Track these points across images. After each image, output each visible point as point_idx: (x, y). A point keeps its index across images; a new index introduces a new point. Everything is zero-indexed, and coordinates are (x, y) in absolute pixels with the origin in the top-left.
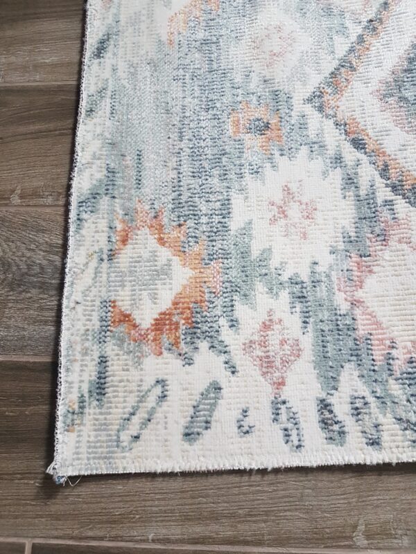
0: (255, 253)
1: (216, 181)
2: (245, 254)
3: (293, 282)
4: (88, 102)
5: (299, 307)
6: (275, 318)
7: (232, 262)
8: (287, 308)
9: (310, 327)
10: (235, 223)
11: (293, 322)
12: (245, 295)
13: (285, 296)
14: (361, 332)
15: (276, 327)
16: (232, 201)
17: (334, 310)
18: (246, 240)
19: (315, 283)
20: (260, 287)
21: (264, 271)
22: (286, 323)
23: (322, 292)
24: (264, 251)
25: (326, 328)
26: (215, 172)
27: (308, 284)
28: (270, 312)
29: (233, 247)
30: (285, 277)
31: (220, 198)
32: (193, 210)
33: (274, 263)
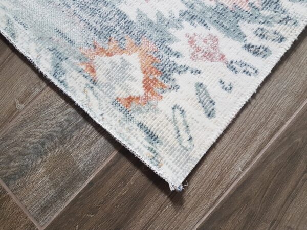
0: (154, 20)
1: (104, 9)
2: (150, 24)
3: (182, 15)
4: (7, 32)
5: (196, 22)
6: (191, 35)
7: (149, 32)
8: (192, 27)
9: (209, 24)
10: (132, 16)
11: (200, 30)
12: (169, 39)
13: (185, 23)
14: (230, 6)
15: (196, 38)
16: (121, 9)
17: (211, 9)
18: (145, 18)
19: (192, 6)
20: (172, 30)
21: (166, 23)
22: (198, 33)
23: (198, 7)
24: (157, 15)
25: (216, 19)
26: (100, 5)
27: (189, 10)
28: (187, 36)
29: (142, 27)
30: (177, 16)
31: (114, 13)
32: (108, 29)
33: (166, 15)
